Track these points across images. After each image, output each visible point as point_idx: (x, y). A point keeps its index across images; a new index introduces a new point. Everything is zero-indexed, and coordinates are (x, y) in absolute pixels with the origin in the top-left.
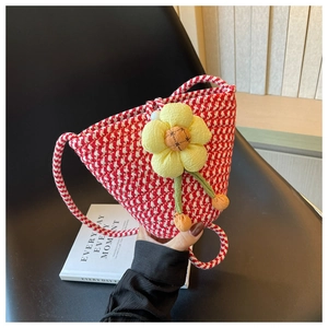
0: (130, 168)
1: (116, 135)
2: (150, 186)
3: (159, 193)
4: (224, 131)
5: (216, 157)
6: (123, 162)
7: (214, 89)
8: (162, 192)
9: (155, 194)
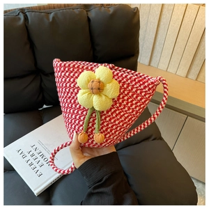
0: (69, 90)
1: (73, 70)
2: (74, 106)
3: (75, 112)
4: (134, 102)
5: (120, 113)
6: (68, 85)
7: (137, 73)
8: (77, 112)
9: (74, 111)
